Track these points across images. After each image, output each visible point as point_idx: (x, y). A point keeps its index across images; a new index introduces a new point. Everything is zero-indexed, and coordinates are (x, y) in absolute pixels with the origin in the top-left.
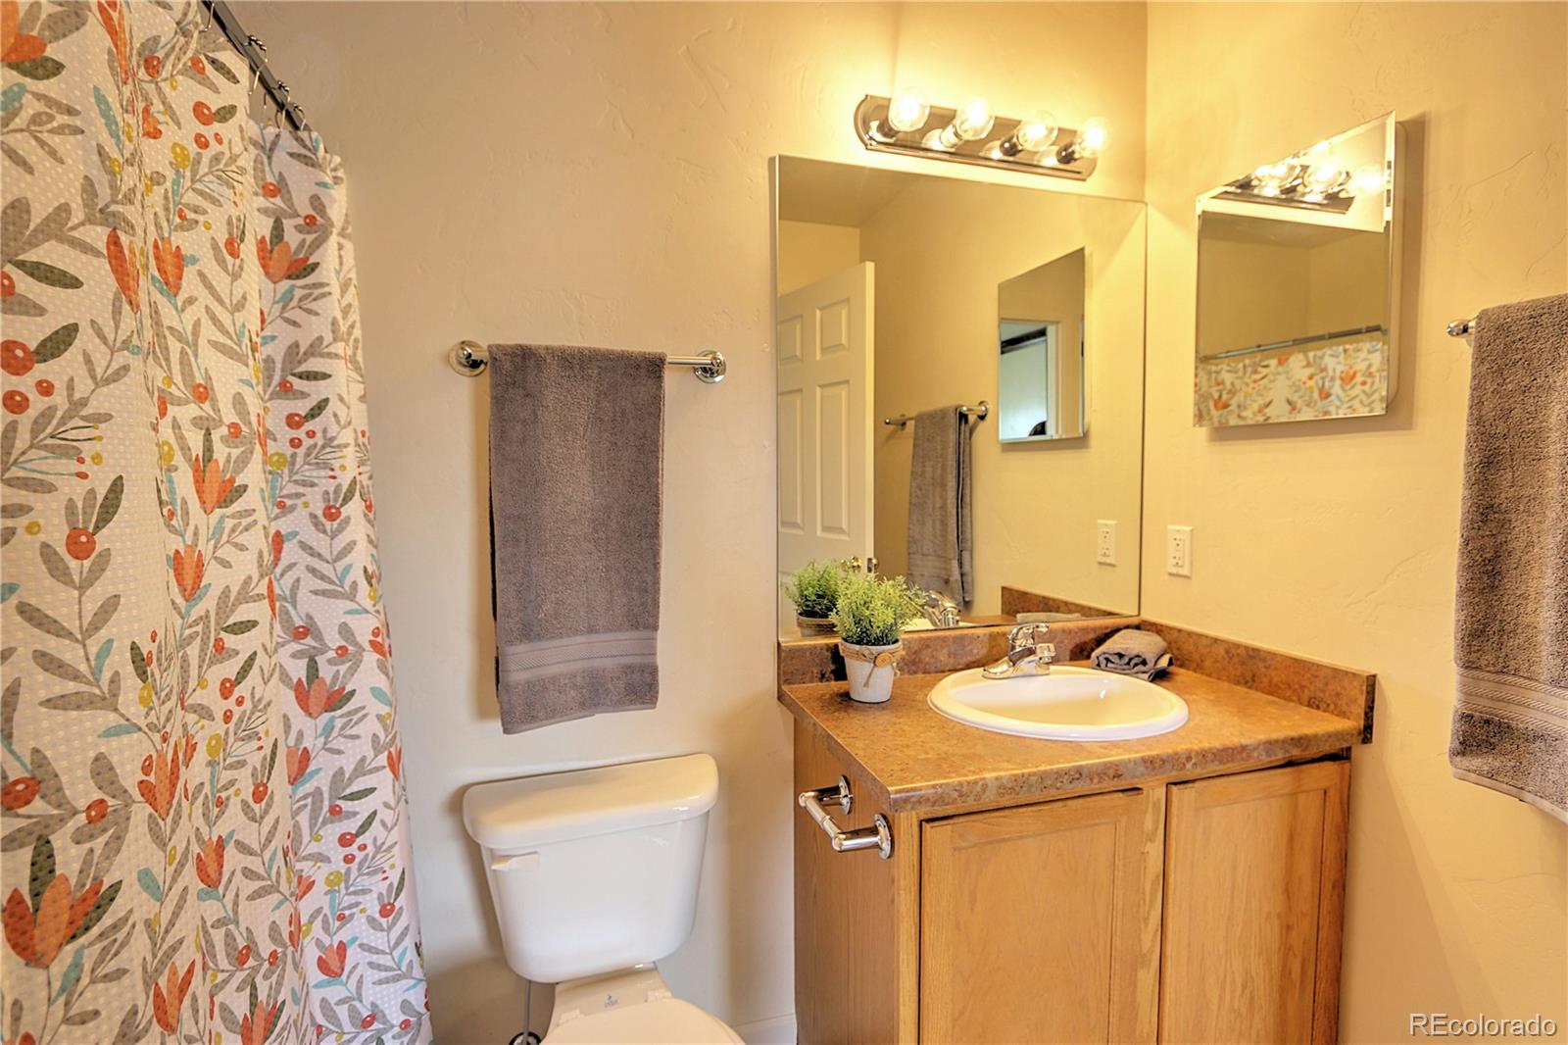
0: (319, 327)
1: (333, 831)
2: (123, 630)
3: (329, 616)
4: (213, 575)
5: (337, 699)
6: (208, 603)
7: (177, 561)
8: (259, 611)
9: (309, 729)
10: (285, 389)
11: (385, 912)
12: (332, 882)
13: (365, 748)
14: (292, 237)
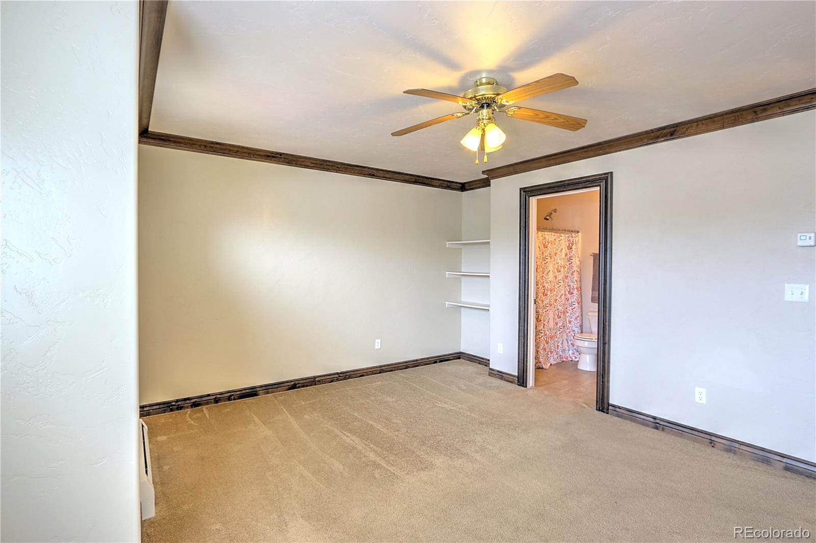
0: (572, 254)
1: (571, 308)
2: (550, 279)
3: (572, 284)
4: (558, 278)
5: (572, 294)
6: (557, 280)
7: (555, 276)
8: (562, 282)
9: (569, 296)
10: (569, 261)
11: (576, 319)
12: (571, 313)
13: (574, 300)
14: (570, 245)
